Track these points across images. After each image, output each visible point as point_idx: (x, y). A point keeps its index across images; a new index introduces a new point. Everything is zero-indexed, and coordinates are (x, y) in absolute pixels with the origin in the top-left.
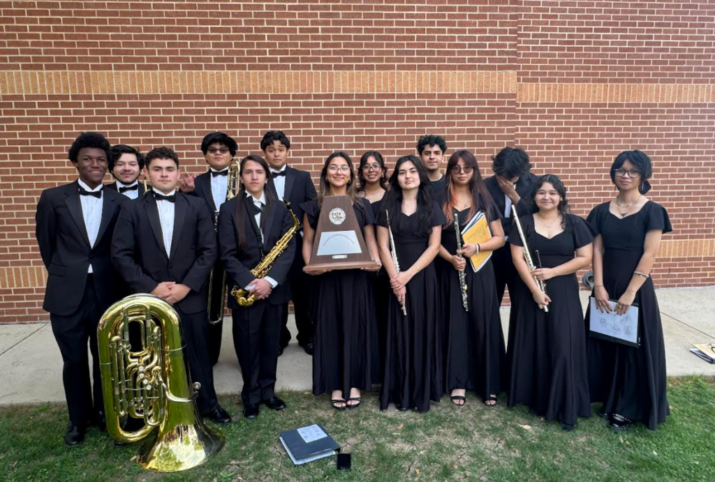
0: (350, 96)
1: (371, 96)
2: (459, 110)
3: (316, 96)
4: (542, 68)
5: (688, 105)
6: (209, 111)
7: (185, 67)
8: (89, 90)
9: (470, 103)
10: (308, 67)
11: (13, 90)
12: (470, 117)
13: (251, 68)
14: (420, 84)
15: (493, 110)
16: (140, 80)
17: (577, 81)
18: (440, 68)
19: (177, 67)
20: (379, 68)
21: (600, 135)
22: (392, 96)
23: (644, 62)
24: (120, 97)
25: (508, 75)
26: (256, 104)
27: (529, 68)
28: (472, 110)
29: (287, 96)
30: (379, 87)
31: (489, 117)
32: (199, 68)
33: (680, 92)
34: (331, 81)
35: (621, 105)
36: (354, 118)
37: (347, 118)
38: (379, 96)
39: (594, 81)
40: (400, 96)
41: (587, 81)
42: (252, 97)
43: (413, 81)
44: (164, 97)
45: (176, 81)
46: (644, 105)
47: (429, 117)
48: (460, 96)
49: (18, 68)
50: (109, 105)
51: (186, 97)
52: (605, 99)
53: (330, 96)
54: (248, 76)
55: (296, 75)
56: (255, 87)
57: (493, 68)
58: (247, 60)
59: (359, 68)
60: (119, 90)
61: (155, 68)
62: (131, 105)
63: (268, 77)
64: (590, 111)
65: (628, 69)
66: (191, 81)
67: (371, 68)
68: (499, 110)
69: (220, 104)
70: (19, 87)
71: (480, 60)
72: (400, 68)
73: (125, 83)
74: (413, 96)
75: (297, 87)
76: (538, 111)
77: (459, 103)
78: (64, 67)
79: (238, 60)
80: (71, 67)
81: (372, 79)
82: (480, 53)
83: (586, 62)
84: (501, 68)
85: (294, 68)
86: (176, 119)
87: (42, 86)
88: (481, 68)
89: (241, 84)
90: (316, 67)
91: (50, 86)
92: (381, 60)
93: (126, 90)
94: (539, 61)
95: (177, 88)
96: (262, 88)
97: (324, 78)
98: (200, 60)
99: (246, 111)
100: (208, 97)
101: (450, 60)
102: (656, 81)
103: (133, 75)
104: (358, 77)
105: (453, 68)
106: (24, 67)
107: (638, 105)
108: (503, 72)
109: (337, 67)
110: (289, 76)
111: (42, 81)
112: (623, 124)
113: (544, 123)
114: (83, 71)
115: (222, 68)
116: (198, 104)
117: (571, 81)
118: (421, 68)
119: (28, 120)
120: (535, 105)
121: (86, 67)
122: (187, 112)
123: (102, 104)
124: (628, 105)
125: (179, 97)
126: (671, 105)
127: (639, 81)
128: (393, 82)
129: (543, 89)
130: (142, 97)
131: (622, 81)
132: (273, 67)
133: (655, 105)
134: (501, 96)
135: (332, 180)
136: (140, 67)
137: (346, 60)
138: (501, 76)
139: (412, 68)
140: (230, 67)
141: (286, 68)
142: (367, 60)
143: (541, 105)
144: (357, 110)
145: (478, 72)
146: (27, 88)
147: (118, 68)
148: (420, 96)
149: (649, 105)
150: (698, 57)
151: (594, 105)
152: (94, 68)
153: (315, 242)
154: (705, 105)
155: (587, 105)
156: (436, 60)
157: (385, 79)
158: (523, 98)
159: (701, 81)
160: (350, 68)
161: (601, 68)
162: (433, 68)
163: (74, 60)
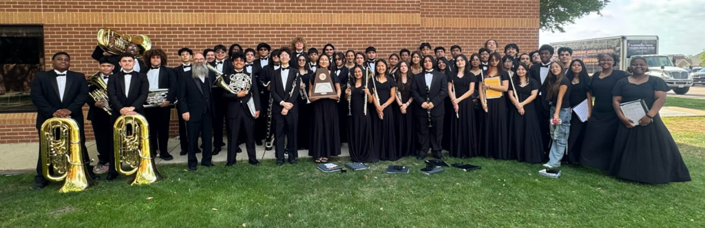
0: (340, 25)
1: (351, 25)
2: (393, 32)
3: (324, 25)
4: (435, 10)
5: (509, 29)
6: (272, 32)
7: (261, 12)
8: (215, 22)
9: (398, 29)
10: (320, 12)
11: (178, 22)
12: (398, 35)
13: (293, 12)
14: (374, 19)
15: (410, 32)
16: (239, 17)
17: (453, 17)
18: (384, 12)
19: (258, 12)
20: (354, 12)
21: (466, 44)
22: (361, 25)
23: (486, 8)
24: (229, 25)
25: (416, 16)
26: (295, 29)
27: (429, 10)
28: (400, 32)
29: (310, 25)
30: (354, 21)
31: (408, 35)
32: (268, 12)
33: (505, 22)
34: (331, 18)
35: (476, 29)
36: (342, 36)
37: (339, 36)
38: (354, 25)
39: (462, 17)
40: (364, 25)
41: (458, 17)
42: (293, 25)
43: (370, 18)
44: (251, 25)
45: (257, 18)
46: (487, 29)
47: (378, 35)
48: (394, 25)
49: (181, 11)
50: (224, 29)
51: (261, 25)
52: (468, 25)
53: (331, 25)
54: (291, 16)
55: (315, 15)
56: (295, 21)
57: (409, 12)
58: (291, 8)
59: (344, 12)
60: (229, 22)
61: (247, 12)
62: (235, 29)
63: (301, 16)
64: (460, 32)
65: (478, 11)
66: (264, 18)
67: (351, 12)
68: (413, 32)
69: (277, 29)
70: (181, 21)
71: (402, 9)
72: (364, 12)
73: (232, 19)
74: (371, 25)
75: (315, 21)
76: (434, 32)
77: (393, 29)
78: (203, 11)
79: (287, 8)
80: (207, 11)
81: (351, 17)
82: (402, 5)
83: (457, 7)
84: (413, 12)
85: (314, 12)
86: (256, 36)
87: (192, 20)
88: (403, 12)
89: (288, 19)
90: (324, 12)
91: (196, 20)
92: (355, 8)
93: (233, 22)
94: (434, 7)
95: (257, 21)
96: (298, 22)
97: (328, 17)
98: (269, 8)
99: (290, 32)
100: (272, 25)
101: (388, 9)
102: (492, 17)
103: (236, 15)
104: (344, 16)
105: (390, 12)
106: (184, 11)
107: (484, 28)
108: (414, 14)
109: (334, 12)
110: (311, 16)
111: (192, 18)
112: (477, 38)
113: (437, 38)
114: (212, 13)
115: (279, 12)
116: (267, 29)
117: (450, 17)
118: (374, 12)
119: (184, 36)
120: (432, 28)
121: (214, 11)
122: (261, 32)
123: (220, 29)
124: (479, 29)
125: (258, 25)
126: (501, 29)
127: (484, 17)
128: (361, 19)
129: (436, 21)
130: (240, 25)
131: (476, 17)
132: (303, 12)
133: (493, 29)
134: (413, 25)
135: (321, 65)
136: (240, 12)
137: (338, 8)
138: (413, 16)
139: (370, 12)
140: (283, 12)
141: (310, 12)
142: (348, 8)
143: (436, 28)
144: (344, 32)
145: (401, 14)
146: (185, 21)
147: (229, 12)
148: (374, 25)
149: (490, 29)
150: (512, 5)
151: (462, 28)
152: (218, 12)
153: (313, 90)
154: (518, 29)
155: (459, 28)
156: (382, 9)
157: (358, 18)
158: (426, 24)
159: (515, 17)
160: (340, 12)
161: (465, 10)
162: (381, 12)
163: (208, 8)
